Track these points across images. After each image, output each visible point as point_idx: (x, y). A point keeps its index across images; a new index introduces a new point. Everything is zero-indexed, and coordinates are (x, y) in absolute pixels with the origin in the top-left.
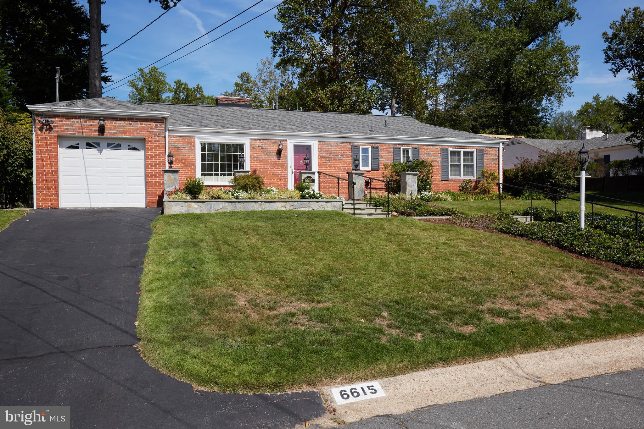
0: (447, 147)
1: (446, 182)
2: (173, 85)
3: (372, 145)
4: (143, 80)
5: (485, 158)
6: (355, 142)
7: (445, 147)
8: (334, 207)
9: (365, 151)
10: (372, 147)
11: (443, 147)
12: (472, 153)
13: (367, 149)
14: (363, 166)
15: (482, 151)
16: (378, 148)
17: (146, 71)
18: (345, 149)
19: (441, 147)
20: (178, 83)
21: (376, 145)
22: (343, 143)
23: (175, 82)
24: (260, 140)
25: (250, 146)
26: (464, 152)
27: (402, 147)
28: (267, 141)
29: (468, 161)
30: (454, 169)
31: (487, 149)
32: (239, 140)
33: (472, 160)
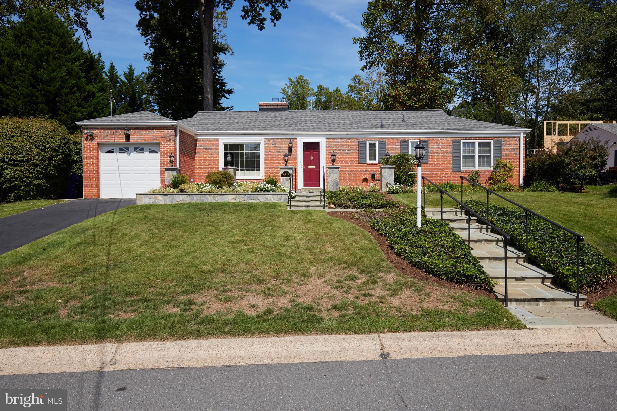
0: (460, 139)
1: (458, 173)
2: (316, 90)
3: (378, 139)
4: (291, 88)
5: (504, 148)
6: (362, 138)
7: (457, 139)
8: (280, 199)
9: (372, 145)
10: (379, 142)
11: (455, 139)
12: (489, 144)
13: (374, 144)
14: (370, 159)
15: (500, 141)
16: (385, 142)
17: (294, 79)
18: (352, 144)
19: (452, 139)
20: (321, 88)
21: (383, 140)
22: (350, 139)
23: (318, 87)
24: (273, 139)
25: (265, 145)
26: (480, 144)
27: (410, 141)
28: (279, 140)
29: (484, 152)
30: (467, 160)
31: (506, 139)
32: (255, 140)
33: (489, 151)
